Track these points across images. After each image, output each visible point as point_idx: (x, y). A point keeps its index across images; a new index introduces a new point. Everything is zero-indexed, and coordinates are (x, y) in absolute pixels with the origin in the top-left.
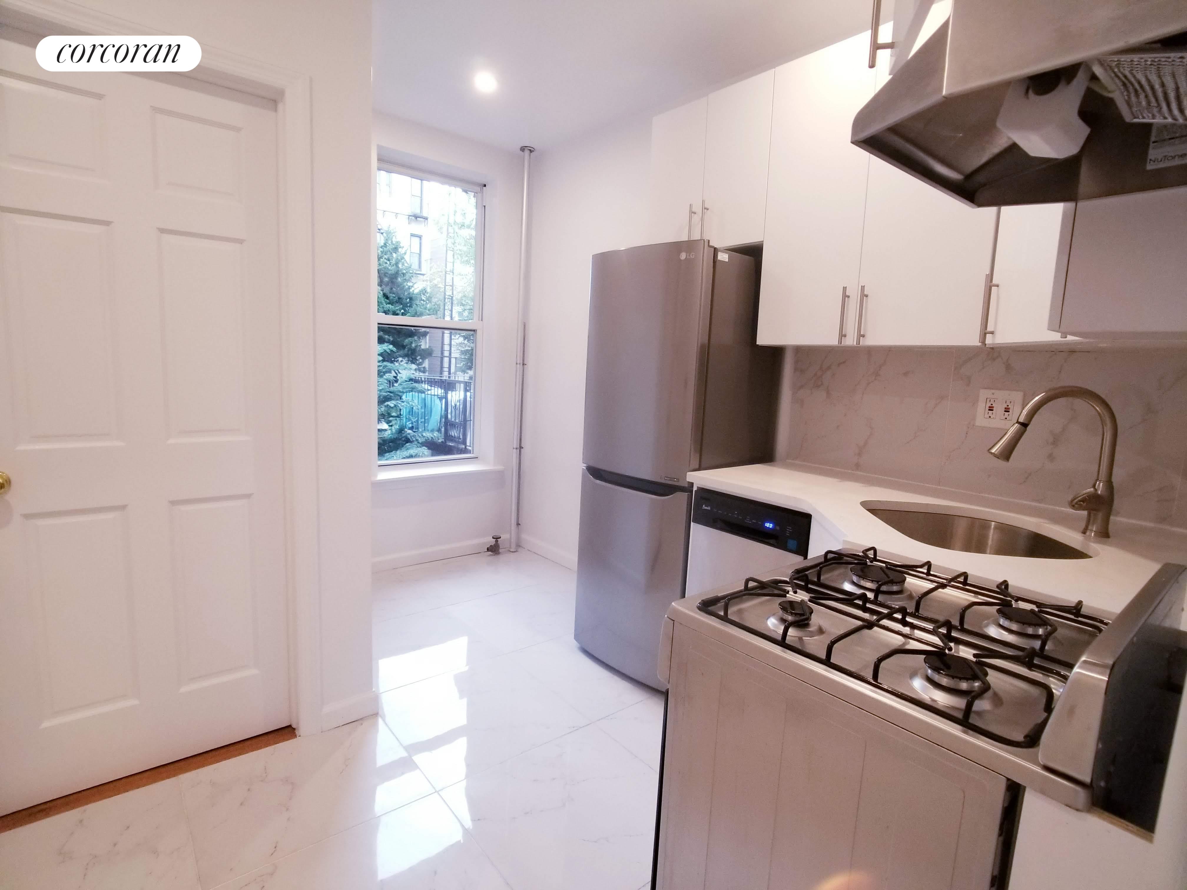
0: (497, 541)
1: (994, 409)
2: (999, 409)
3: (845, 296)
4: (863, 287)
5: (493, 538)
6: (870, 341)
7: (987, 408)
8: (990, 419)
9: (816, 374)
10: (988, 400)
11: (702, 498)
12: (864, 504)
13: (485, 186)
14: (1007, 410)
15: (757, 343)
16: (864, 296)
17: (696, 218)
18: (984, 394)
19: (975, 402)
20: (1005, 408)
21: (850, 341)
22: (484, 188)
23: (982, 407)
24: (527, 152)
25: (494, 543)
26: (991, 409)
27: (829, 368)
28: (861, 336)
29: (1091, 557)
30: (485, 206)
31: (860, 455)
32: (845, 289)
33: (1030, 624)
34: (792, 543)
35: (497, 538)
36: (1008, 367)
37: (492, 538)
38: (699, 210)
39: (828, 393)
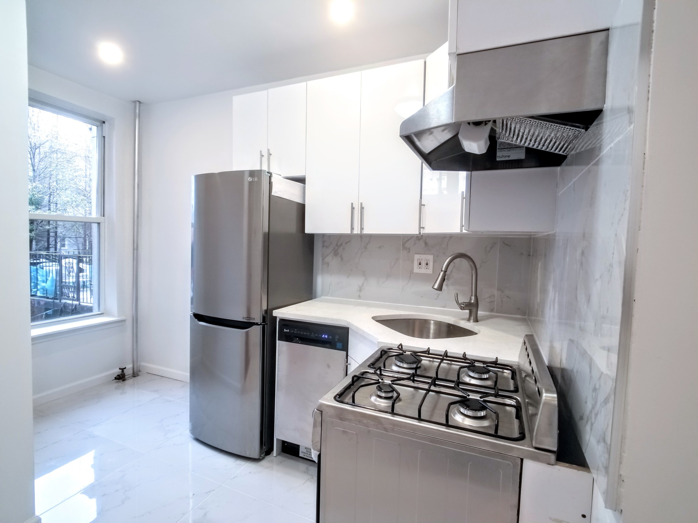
0: (123, 371)
1: (421, 264)
2: (423, 264)
3: (353, 208)
4: (361, 204)
5: (120, 369)
6: (366, 231)
7: (418, 264)
8: (420, 269)
9: (334, 249)
10: (419, 259)
11: (283, 325)
12: (373, 318)
13: (104, 122)
14: (427, 264)
15: (305, 232)
16: (362, 208)
17: (265, 159)
18: (417, 257)
19: (413, 262)
20: (426, 263)
21: (357, 231)
22: (104, 124)
23: (416, 263)
24: (138, 104)
25: (121, 372)
26: (420, 264)
27: (341, 245)
28: (362, 229)
29: (476, 334)
30: (104, 137)
31: (360, 291)
32: (352, 204)
33: (484, 373)
34: (339, 345)
35: (123, 369)
36: (426, 244)
37: (118, 369)
38: (265, 154)
39: (342, 259)
